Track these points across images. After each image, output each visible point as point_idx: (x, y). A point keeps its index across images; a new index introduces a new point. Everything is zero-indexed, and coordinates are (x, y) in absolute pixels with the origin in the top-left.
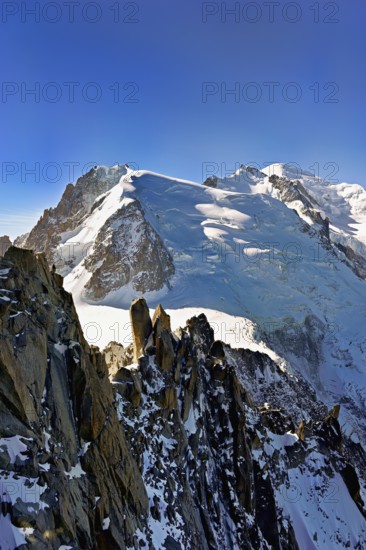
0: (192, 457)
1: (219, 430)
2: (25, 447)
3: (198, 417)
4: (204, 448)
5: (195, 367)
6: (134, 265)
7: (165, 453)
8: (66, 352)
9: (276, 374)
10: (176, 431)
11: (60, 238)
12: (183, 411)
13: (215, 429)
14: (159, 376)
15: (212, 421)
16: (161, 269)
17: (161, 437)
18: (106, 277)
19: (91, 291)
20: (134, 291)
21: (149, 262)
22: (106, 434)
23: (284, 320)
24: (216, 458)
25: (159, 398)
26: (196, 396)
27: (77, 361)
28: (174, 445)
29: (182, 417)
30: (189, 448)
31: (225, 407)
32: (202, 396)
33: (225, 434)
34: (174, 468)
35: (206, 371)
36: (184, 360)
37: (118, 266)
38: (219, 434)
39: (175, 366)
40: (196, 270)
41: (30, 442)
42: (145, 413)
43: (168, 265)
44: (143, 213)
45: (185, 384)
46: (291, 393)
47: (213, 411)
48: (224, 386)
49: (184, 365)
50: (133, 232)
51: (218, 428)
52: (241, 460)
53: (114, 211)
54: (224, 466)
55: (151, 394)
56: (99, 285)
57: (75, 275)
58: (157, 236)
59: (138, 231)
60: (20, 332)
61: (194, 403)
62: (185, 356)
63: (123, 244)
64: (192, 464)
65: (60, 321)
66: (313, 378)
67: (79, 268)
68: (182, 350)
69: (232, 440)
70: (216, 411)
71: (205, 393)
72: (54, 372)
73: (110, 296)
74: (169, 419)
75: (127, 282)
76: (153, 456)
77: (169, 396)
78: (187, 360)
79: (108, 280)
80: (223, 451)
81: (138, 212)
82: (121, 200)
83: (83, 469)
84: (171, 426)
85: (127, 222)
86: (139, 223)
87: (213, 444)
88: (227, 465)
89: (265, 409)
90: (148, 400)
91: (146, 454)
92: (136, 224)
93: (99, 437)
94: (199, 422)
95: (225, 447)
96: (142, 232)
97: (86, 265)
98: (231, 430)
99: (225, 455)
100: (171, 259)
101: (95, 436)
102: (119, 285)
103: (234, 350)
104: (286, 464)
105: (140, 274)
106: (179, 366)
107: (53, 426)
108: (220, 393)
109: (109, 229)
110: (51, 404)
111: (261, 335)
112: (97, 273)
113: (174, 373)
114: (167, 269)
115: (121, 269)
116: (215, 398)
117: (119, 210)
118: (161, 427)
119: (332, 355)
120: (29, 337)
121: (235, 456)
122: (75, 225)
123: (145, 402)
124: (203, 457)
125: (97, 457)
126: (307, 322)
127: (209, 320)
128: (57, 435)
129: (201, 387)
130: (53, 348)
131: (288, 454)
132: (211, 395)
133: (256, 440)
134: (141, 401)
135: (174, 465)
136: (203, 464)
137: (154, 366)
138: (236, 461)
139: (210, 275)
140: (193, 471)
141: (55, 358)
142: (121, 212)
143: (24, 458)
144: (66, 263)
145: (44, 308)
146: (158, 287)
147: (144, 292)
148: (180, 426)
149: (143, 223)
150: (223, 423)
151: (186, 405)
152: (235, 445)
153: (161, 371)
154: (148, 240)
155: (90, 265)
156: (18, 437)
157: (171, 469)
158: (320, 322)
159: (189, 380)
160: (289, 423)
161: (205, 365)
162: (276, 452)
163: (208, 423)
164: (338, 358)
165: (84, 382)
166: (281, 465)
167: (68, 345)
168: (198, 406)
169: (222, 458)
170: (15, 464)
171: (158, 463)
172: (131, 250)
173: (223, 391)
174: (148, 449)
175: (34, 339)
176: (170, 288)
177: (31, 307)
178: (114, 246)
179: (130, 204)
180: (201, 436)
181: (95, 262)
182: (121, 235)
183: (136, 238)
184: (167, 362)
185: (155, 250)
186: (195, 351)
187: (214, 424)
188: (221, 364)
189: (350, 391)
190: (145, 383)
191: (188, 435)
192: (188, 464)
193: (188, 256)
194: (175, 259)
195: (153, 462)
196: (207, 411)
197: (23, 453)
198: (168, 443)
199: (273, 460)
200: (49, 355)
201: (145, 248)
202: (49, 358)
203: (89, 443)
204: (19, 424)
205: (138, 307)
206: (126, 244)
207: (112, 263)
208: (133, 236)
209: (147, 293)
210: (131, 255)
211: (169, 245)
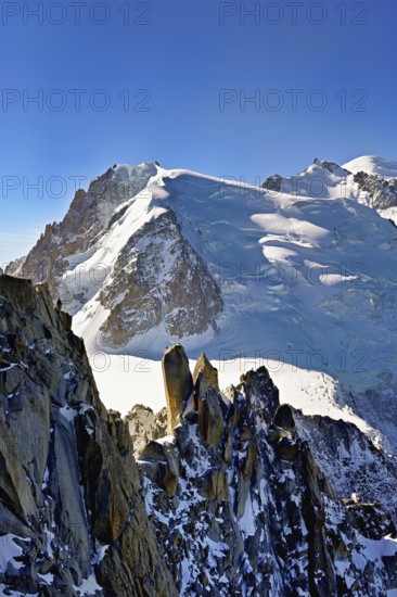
0: (250, 569)
1: (287, 531)
2: (19, 551)
3: (257, 512)
4: (267, 556)
5: (253, 441)
6: (167, 299)
7: (212, 563)
8: (75, 419)
9: (368, 452)
10: (227, 532)
11: (67, 263)
12: (236, 503)
13: (282, 530)
14: (203, 453)
15: (278, 518)
16: (204, 304)
17: (207, 539)
18: (129, 316)
19: (109, 334)
20: (167, 335)
21: (188, 295)
22: (130, 534)
23: (379, 376)
24: (284, 571)
25: (204, 483)
26: (254, 483)
27: (90, 432)
28: (225, 552)
29: (236, 511)
30: (245, 555)
31: (296, 499)
32: (263, 483)
33: (296, 537)
34: (224, 585)
35: (269, 447)
36: (237, 431)
37: (146, 300)
38: (288, 537)
39: (226, 440)
40: (254, 305)
41: (27, 543)
42: (183, 505)
43: (214, 299)
44: (179, 227)
45: (240, 466)
46: (389, 480)
47: (279, 504)
48: (294, 468)
49: (237, 438)
50: (165, 253)
51: (285, 528)
52: (320, 575)
53: (139, 225)
54: (295, 584)
55: (192, 479)
56: (120, 327)
57: (87, 313)
58: (198, 258)
59: (173, 252)
60: (13, 392)
61: (252, 492)
62: (240, 425)
63: (152, 270)
64: (250, 579)
65: (67, 376)
67: (93, 304)
68: (235, 418)
69: (306, 546)
70: (283, 504)
71: (267, 478)
72: (58, 446)
73: (135, 341)
74: (217, 515)
75: (158, 323)
76: (195, 567)
77: (218, 483)
78: (241, 432)
79: (131, 319)
80: (293, 561)
81: (172, 226)
82: (149, 210)
83: (99, 582)
84: (220, 525)
85: (158, 240)
86: (175, 241)
87: (280, 551)
88: (299, 582)
89: (352, 502)
90: (188, 487)
91: (185, 564)
92: (169, 243)
93: (120, 539)
94: (260, 519)
95: (297, 556)
96: (178, 253)
97: (102, 300)
98: (305, 532)
99: (296, 567)
100: (218, 290)
101: (116, 537)
102: (146, 326)
103: (307, 418)
104: (385, 582)
105: (176, 311)
106: (231, 440)
107: (58, 521)
108: (288, 479)
109: (133, 250)
110: (55, 491)
111: (345, 397)
112: (117, 310)
113: (223, 449)
114: (213, 304)
115: (149, 305)
116: (282, 486)
117: (146, 224)
118: (206, 526)
120: (25, 398)
121: (311, 569)
122: (88, 245)
123: (184, 489)
124: (265, 569)
125: (118, 566)
127: (271, 375)
128: (64, 534)
129: (261, 470)
130: (57, 413)
131: (386, 568)
132: (276, 481)
133: (341, 547)
134: (178, 489)
135: (224, 579)
136: (265, 579)
137: (196, 440)
138: (312, 576)
139: (273, 312)
140: (252, 588)
141: (61, 427)
142: (149, 227)
143: (18, 565)
144: (75, 297)
145: (45, 359)
146: (200, 329)
147: (181, 336)
148: (232, 524)
149: (180, 241)
150: (293, 522)
151: (241, 496)
152: (311, 553)
153: (206, 446)
154: (187, 265)
155: (107, 299)
156: (11, 536)
157: (220, 586)
159: (245, 459)
160: (387, 522)
161: (267, 438)
162: (370, 565)
163: (273, 521)
165: (100, 461)
166: (377, 583)
167: (79, 409)
168: (258, 497)
169: (293, 572)
170: (6, 574)
171: (201, 577)
172: (165, 277)
173: (292, 476)
174: (187, 556)
175: (32, 402)
176: (217, 331)
177: (29, 357)
178: (140, 273)
179: (161, 216)
180: (262, 539)
181: (114, 295)
182: (150, 257)
183: (170, 261)
184: (214, 434)
185: (195, 278)
186: (253, 418)
187: (281, 522)
188: (290, 437)
190: (184, 463)
191: (244, 537)
192: (245, 578)
193: (240, 286)
194: (223, 291)
195: (195, 575)
196: (270, 504)
197: (17, 559)
198: (216, 548)
199: (365, 575)
200: (53, 423)
201: (182, 276)
202: (53, 427)
203: (106, 547)
204: (13, 518)
205: (174, 358)
206: (157, 270)
207: (137, 295)
208: (166, 260)
209: (185, 338)
210: (163, 285)
211: (215, 271)
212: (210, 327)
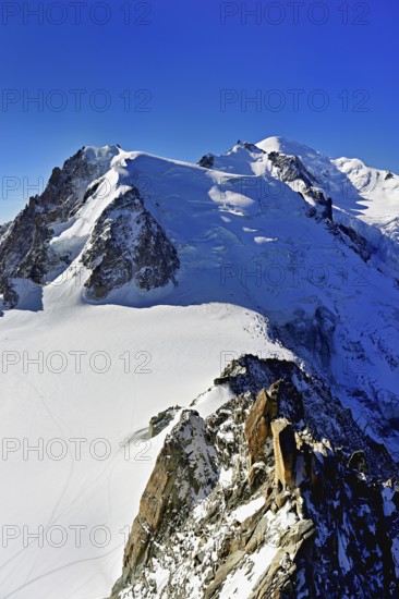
1: (366, 554)
6: (136, 260)
9: (303, 382)
11: (52, 232)
13: (362, 554)
15: (358, 544)
16: (165, 263)
18: (107, 274)
19: (92, 290)
20: (137, 289)
21: (153, 257)
23: (295, 313)
24: (364, 585)
31: (372, 529)
32: (344, 516)
33: (373, 559)
35: (346, 485)
37: (119, 261)
38: (367, 559)
40: (202, 262)
43: (173, 258)
44: (142, 202)
46: (319, 401)
47: (358, 533)
48: (369, 503)
50: (133, 223)
51: (364, 551)
52: (392, 586)
53: (110, 200)
56: (100, 283)
57: (73, 272)
58: (159, 227)
59: (138, 222)
61: (340, 529)
63: (123, 237)
66: (325, 372)
67: (76, 263)
69: (381, 565)
70: (362, 532)
71: (347, 511)
73: (114, 293)
75: (130, 279)
78: (335, 484)
79: (109, 277)
80: (372, 577)
81: (137, 201)
82: (117, 187)
85: (126, 212)
86: (139, 213)
88: (378, 594)
92: (135, 215)
94: (348, 551)
95: (375, 573)
96: (143, 223)
97: (85, 262)
98: (380, 554)
99: (375, 583)
100: (175, 252)
102: (121, 282)
105: (143, 270)
108: (365, 513)
109: (106, 221)
112: (97, 270)
114: (171, 263)
115: (122, 265)
116: (360, 519)
117: (116, 200)
119: (344, 348)
121: (385, 582)
122: (68, 215)
126: (318, 314)
132: (355, 515)
137: (312, 507)
138: (387, 588)
139: (216, 268)
142: (118, 201)
144: (61, 259)
146: (163, 283)
147: (149, 289)
149: (144, 213)
150: (370, 547)
152: (385, 570)
153: (319, 511)
154: (150, 233)
155: (88, 260)
158: (331, 313)
159: (338, 506)
161: (344, 479)
163: (355, 547)
164: (349, 350)
168: (344, 531)
169: (372, 586)
172: (133, 242)
173: (368, 511)
176: (176, 283)
178: (114, 240)
179: (128, 192)
181: (94, 258)
182: (120, 227)
183: (137, 230)
185: (157, 242)
187: (360, 547)
189: (363, 384)
193: (192, 248)
194: (179, 252)
196: (350, 533)
201: (147, 241)
206: (126, 237)
207: (112, 258)
208: (134, 229)
209: (151, 290)
210: (132, 249)
211: (172, 237)
212: (170, 281)
